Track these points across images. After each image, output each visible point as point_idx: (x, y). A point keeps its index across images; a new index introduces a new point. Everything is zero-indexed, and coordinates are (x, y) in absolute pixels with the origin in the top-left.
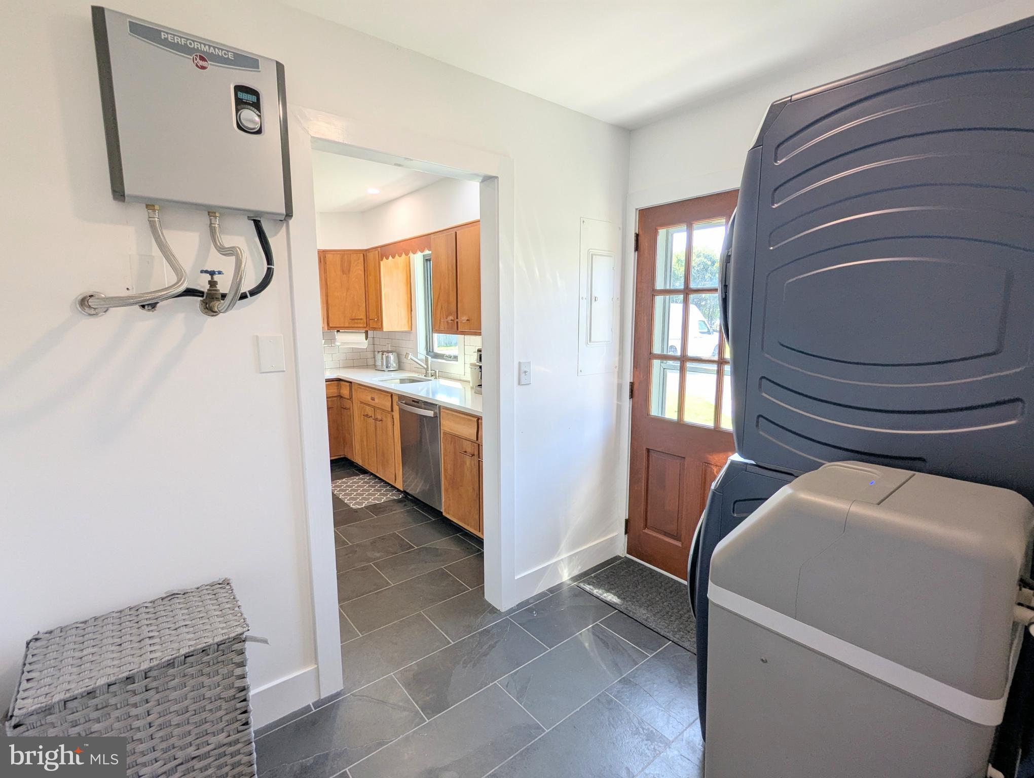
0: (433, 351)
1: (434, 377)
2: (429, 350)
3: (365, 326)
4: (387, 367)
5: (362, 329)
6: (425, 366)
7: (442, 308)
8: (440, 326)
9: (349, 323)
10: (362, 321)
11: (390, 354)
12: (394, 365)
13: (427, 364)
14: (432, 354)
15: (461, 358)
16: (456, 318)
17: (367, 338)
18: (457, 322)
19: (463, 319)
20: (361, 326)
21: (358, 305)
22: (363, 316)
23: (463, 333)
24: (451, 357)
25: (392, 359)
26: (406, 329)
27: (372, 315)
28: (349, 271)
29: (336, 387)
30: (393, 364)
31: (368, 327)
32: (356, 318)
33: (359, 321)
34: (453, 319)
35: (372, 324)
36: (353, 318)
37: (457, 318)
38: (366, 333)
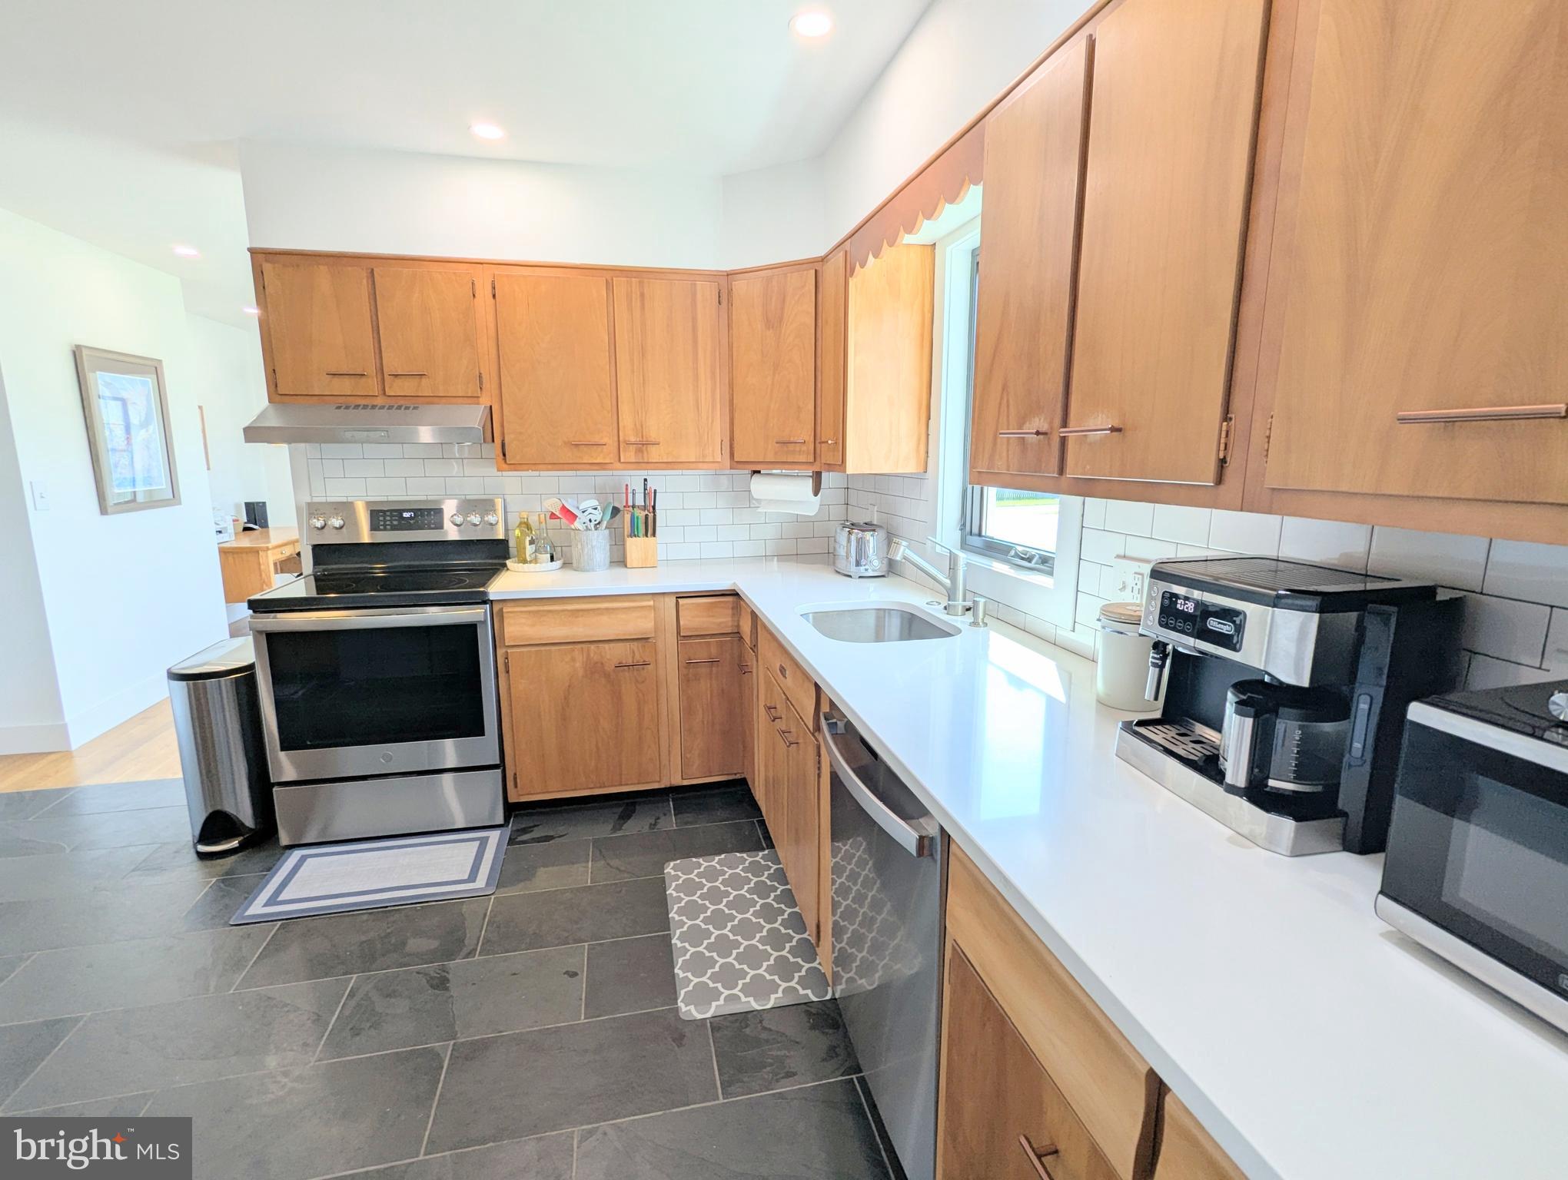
0: (980, 535)
1: (969, 617)
2: (972, 534)
3: (812, 460)
4: (858, 564)
5: (804, 467)
6: (947, 582)
7: (1005, 388)
8: (991, 458)
9: (776, 453)
10: (804, 448)
11: (868, 535)
12: (876, 563)
13: (953, 578)
14: (975, 541)
15: (1064, 567)
16: (1058, 421)
17: (816, 491)
18: (1063, 441)
19: (1091, 424)
20: (803, 459)
21: (799, 407)
22: (805, 434)
23: (1086, 488)
24: (1029, 560)
25: (871, 545)
26: (911, 467)
27: (827, 433)
28: (781, 320)
29: (730, 612)
30: (874, 563)
31: (817, 463)
32: (792, 439)
33: (798, 447)
34: (1044, 428)
35: (827, 457)
36: (786, 439)
37: (1065, 423)
38: (817, 477)
